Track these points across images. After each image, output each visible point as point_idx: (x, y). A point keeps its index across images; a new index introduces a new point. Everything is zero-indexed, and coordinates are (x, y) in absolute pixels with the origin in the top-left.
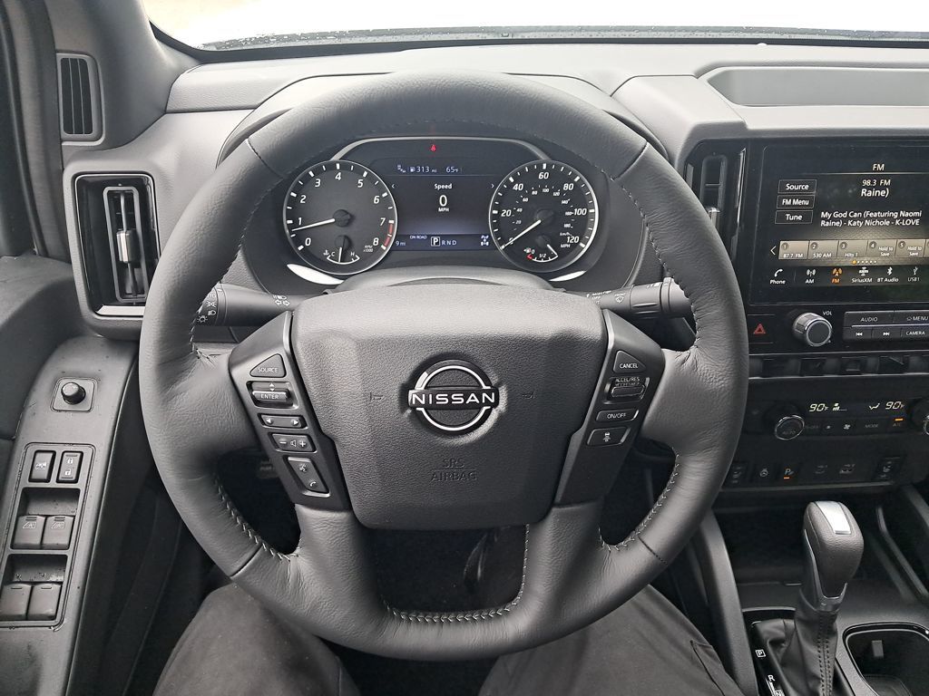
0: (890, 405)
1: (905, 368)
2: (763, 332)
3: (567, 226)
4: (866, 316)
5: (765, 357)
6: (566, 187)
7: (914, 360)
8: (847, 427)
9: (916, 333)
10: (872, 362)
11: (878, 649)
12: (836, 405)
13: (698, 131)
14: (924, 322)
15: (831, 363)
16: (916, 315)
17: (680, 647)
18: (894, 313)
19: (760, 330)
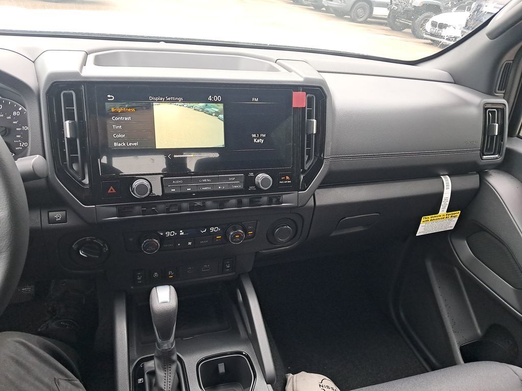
0: (212, 229)
1: (204, 207)
2: (114, 191)
3: (18, 136)
4: (175, 180)
5: (118, 205)
6: (15, 113)
7: (209, 203)
8: (190, 243)
9: (206, 188)
10: (185, 205)
11: (222, 368)
12: (181, 231)
13: (51, 76)
14: (209, 182)
15: (161, 207)
16: (204, 178)
17: (42, 382)
18: (191, 178)
19: (112, 190)
